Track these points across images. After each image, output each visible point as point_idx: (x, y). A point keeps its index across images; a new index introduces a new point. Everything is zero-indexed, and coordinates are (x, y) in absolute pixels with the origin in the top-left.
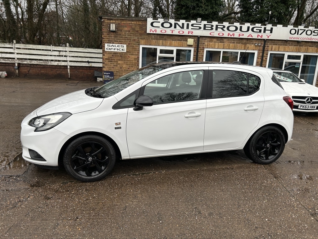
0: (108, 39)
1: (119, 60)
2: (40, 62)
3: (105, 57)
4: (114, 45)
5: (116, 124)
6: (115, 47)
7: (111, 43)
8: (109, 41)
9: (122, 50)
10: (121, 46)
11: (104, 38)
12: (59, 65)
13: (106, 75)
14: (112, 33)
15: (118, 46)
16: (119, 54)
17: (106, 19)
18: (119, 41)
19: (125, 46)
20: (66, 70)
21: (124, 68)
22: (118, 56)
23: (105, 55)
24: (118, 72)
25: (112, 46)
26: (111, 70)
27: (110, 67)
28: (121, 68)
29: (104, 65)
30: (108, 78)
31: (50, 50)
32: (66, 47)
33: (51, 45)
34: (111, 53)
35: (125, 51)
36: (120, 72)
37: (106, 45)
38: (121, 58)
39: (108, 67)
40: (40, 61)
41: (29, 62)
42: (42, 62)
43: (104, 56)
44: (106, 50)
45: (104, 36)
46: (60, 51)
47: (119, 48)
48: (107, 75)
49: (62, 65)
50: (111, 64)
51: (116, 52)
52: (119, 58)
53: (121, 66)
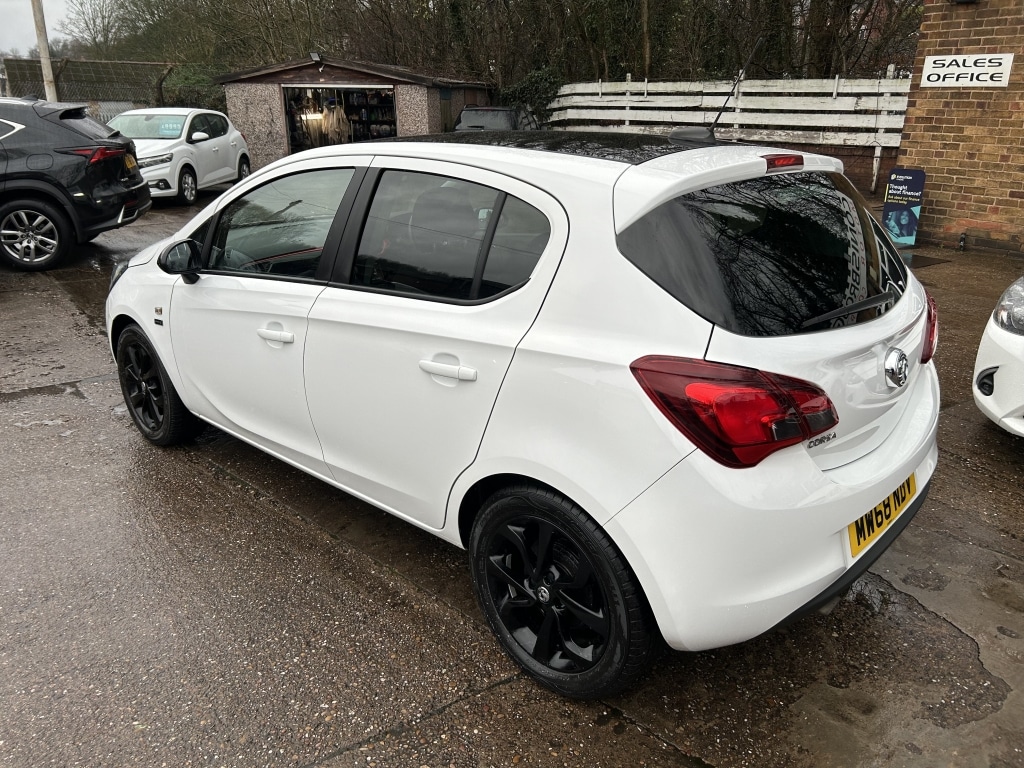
0: (939, 35)
1: (972, 122)
2: (794, 136)
3: (918, 112)
4: (960, 58)
6: (962, 70)
7: (949, 53)
8: (941, 44)
9: (992, 78)
10: (990, 61)
11: (925, 36)
12: (849, 143)
13: (896, 182)
14: (962, 10)
15: (975, 63)
16: (977, 95)
18: (987, 42)
19: (1008, 59)
20: (868, 161)
21: (985, 157)
22: (969, 105)
23: (919, 101)
24: (956, 172)
25: (950, 64)
27: (927, 154)
28: (971, 156)
29: (907, 144)
30: (901, 195)
31: (831, 94)
33: (837, 76)
34: (940, 96)
35: (1004, 83)
36: (963, 173)
37: (929, 60)
38: (978, 114)
39: (918, 153)
40: (795, 133)
41: (767, 134)
42: (799, 136)
43: (912, 109)
44: (924, 83)
45: (928, 27)
47: (976, 71)
48: (900, 183)
49: (856, 143)
50: (934, 138)
51: (964, 88)
52: (970, 113)
53: (972, 148)
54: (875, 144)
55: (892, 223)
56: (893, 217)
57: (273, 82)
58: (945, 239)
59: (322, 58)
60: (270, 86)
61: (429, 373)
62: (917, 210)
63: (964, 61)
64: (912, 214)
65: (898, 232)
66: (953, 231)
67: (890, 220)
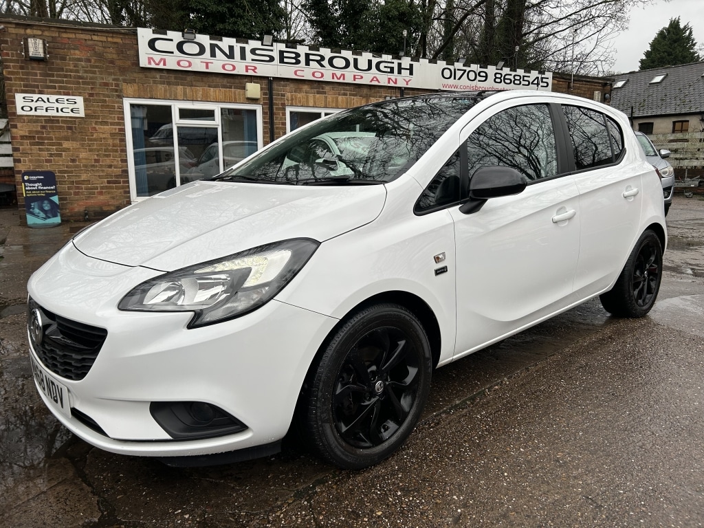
0: (22, 79)
1: (67, 139)
3: (20, 132)
4: (45, 97)
5: (437, 259)
6: (47, 105)
7: (34, 92)
8: (25, 86)
9: (72, 111)
10: (67, 100)
11: (10, 79)
13: (29, 181)
14: (35, 65)
15: (57, 101)
16: (64, 122)
17: (10, 23)
18: (60, 88)
19: (80, 100)
21: (83, 161)
22: (61, 128)
23: (19, 125)
24: (65, 172)
25: (38, 100)
26: (42, 166)
27: (39, 161)
28: (73, 161)
29: (19, 155)
30: (38, 190)
34: (36, 121)
35: (82, 114)
36: (72, 172)
37: (19, 98)
38: (70, 134)
39: (30, 161)
43: (15, 130)
44: (19, 112)
45: (9, 73)
47: (60, 106)
48: (35, 182)
50: (40, 150)
51: (53, 117)
52: (64, 133)
53: (72, 156)
55: (37, 211)
56: (36, 206)
58: (72, 216)
63: (48, 99)
64: (52, 202)
65: (44, 216)
66: (76, 210)
67: (33, 209)
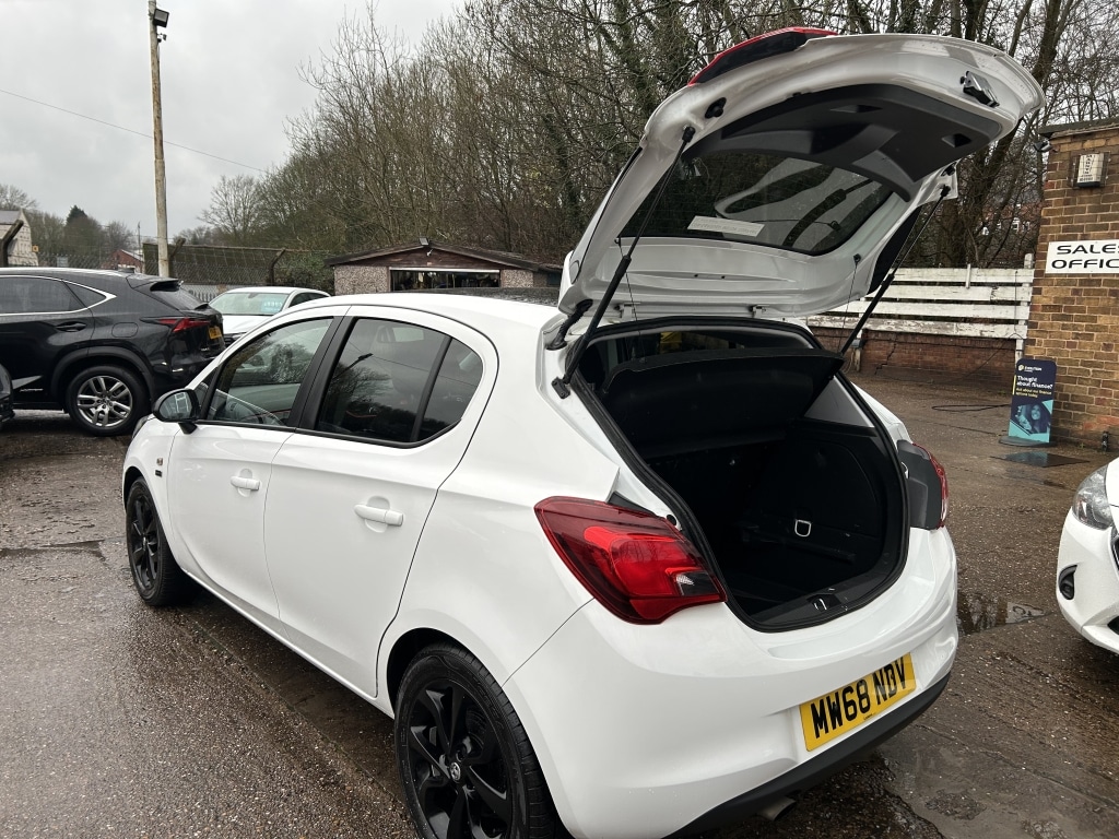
0: (1063, 220)
1: (1105, 311)
2: (925, 326)
3: (1044, 300)
4: (1087, 244)
6: (1090, 256)
7: (1074, 238)
8: (1065, 230)
11: (1047, 222)
12: (986, 335)
13: (1024, 373)
14: (1085, 196)
15: (1104, 249)
16: (1108, 283)
17: (1064, 137)
18: (1115, 227)
20: (1009, 354)
22: (1101, 292)
23: (1044, 289)
24: (1091, 364)
25: (1077, 250)
26: (1060, 353)
27: (1058, 344)
28: (1107, 347)
29: (1035, 333)
30: (1030, 388)
31: (963, 284)
32: (1020, 270)
33: (969, 266)
34: (1068, 283)
36: (1100, 365)
37: (1053, 247)
38: (1112, 303)
39: (1048, 343)
40: (926, 323)
41: (895, 324)
42: (930, 327)
43: (1037, 297)
44: (1049, 269)
45: (1049, 212)
46: (995, 285)
47: (1105, 257)
48: (1029, 375)
49: (994, 335)
50: (1064, 327)
51: (1094, 275)
52: (1103, 302)
53: (1109, 338)
54: (1015, 337)
55: (1023, 418)
56: (1024, 412)
57: (381, 265)
58: (1084, 437)
59: (430, 243)
60: (378, 268)
61: (363, 518)
62: (1049, 405)
63: (1092, 247)
64: (1043, 409)
65: (1030, 428)
66: (1094, 429)
67: (1020, 414)
